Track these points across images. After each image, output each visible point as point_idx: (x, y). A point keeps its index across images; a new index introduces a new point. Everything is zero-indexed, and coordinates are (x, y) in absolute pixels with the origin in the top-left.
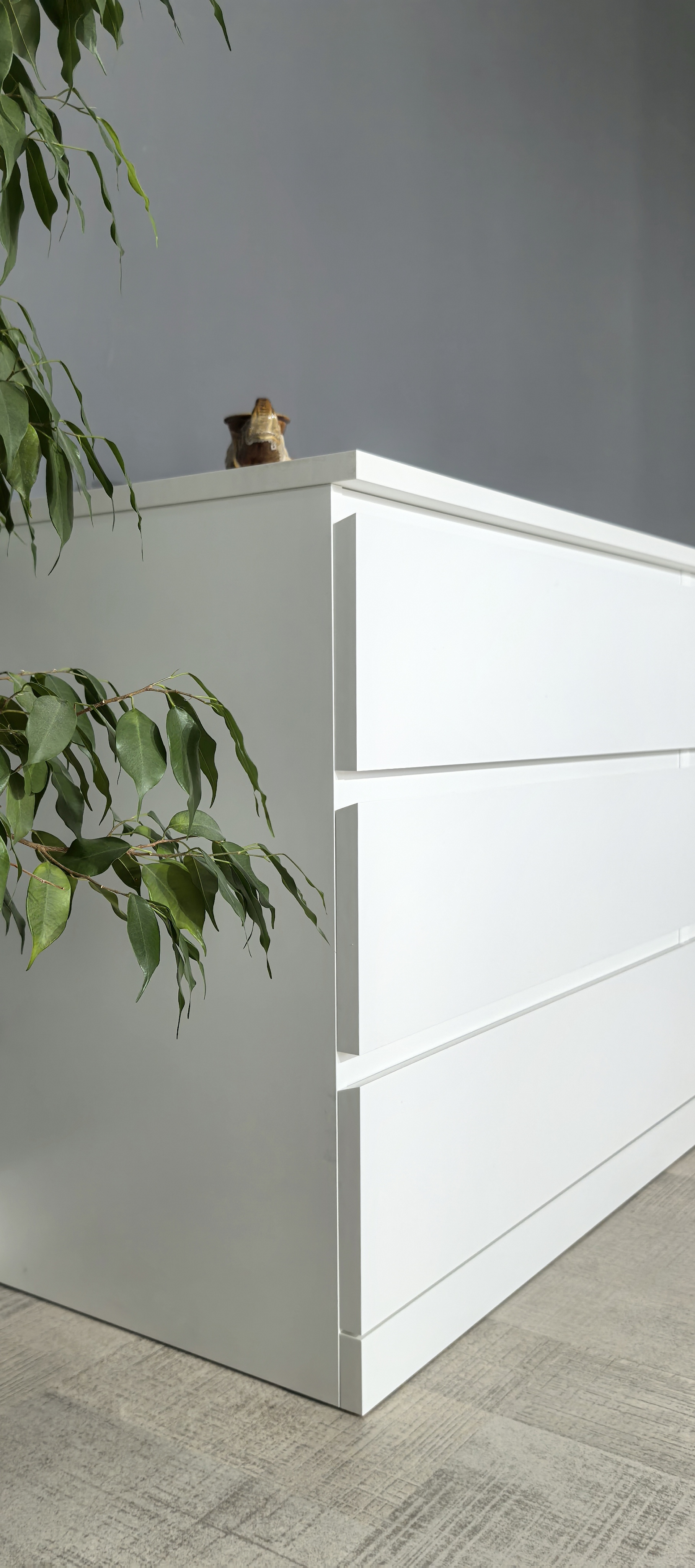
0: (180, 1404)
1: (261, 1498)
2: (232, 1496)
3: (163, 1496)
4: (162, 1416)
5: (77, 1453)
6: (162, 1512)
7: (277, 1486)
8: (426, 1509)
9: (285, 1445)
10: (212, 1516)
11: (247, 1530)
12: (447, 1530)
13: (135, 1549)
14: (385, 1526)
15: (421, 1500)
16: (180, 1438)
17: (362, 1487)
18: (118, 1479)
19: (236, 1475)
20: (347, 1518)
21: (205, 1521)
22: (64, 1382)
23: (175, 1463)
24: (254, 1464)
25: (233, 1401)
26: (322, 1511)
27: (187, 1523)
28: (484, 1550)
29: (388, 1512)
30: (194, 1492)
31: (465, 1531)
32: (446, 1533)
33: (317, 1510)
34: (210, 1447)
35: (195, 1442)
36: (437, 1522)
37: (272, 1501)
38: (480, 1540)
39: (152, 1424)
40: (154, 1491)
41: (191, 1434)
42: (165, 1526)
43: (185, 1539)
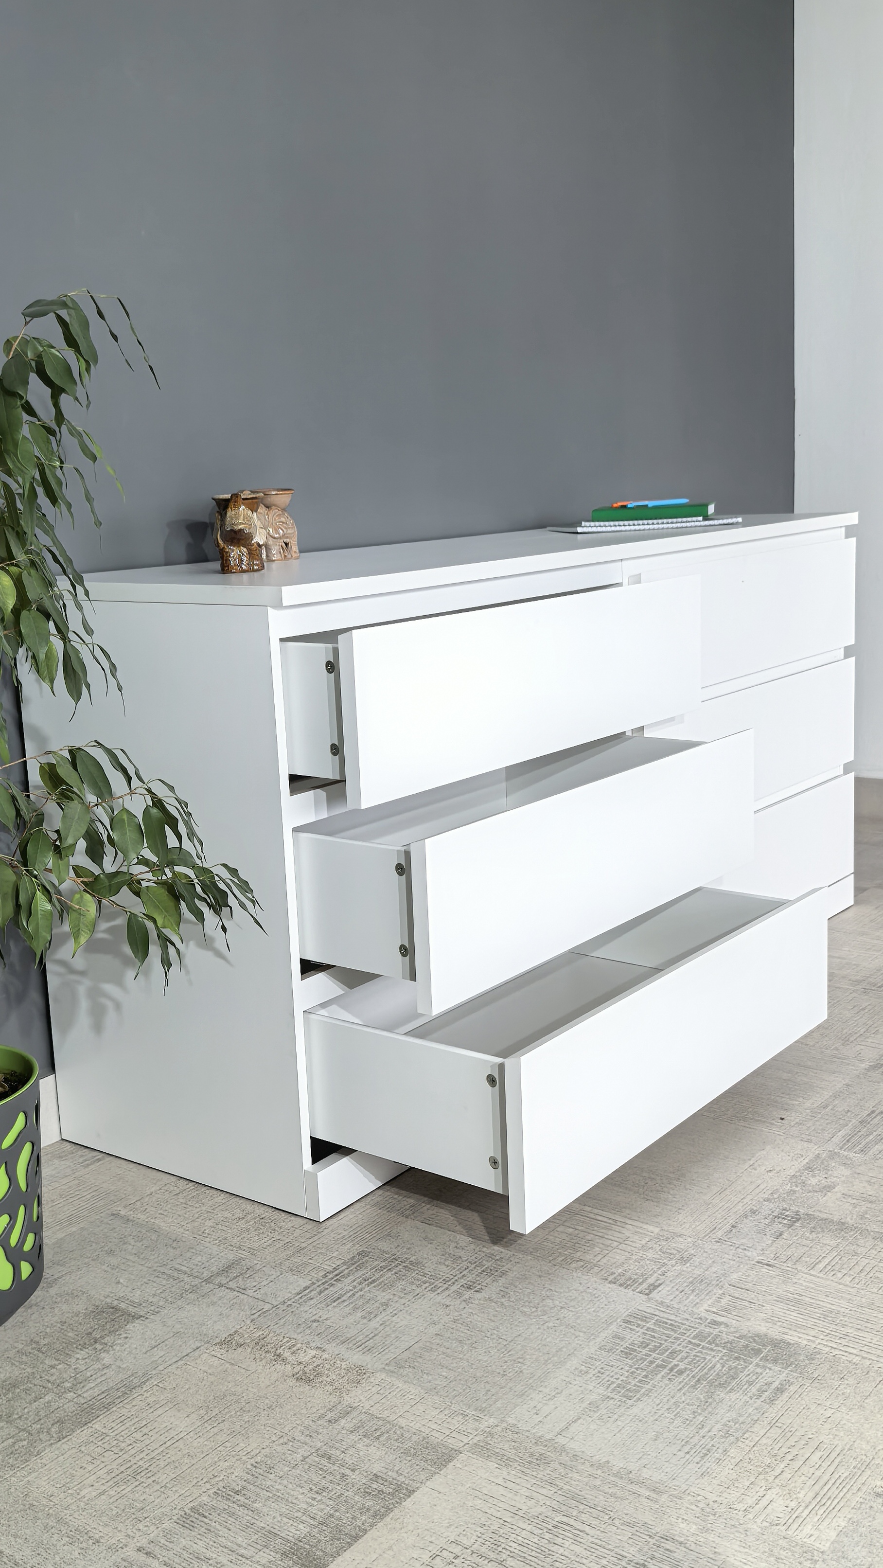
0: (202, 1218)
1: (245, 1268)
2: (227, 1268)
3: (184, 1268)
4: (188, 1225)
5: (131, 1247)
6: (181, 1276)
7: (256, 1262)
8: (346, 1271)
9: (266, 1239)
10: (212, 1278)
11: (232, 1285)
12: (356, 1282)
13: (162, 1295)
14: (318, 1281)
15: (345, 1267)
16: (198, 1237)
17: (310, 1261)
18: (156, 1260)
19: (231, 1256)
20: (296, 1277)
21: (207, 1281)
22: (125, 1207)
23: (194, 1251)
24: (244, 1250)
25: (237, 1216)
26: (281, 1274)
27: (197, 1281)
28: (375, 1291)
29: (322, 1273)
30: (203, 1266)
31: (367, 1282)
32: (354, 1284)
33: (279, 1273)
34: (217, 1241)
35: (208, 1240)
36: (352, 1278)
37: (251, 1269)
38: (374, 1287)
39: (181, 1230)
40: (177, 1266)
41: (206, 1235)
42: (182, 1284)
43: (194, 1289)
